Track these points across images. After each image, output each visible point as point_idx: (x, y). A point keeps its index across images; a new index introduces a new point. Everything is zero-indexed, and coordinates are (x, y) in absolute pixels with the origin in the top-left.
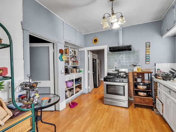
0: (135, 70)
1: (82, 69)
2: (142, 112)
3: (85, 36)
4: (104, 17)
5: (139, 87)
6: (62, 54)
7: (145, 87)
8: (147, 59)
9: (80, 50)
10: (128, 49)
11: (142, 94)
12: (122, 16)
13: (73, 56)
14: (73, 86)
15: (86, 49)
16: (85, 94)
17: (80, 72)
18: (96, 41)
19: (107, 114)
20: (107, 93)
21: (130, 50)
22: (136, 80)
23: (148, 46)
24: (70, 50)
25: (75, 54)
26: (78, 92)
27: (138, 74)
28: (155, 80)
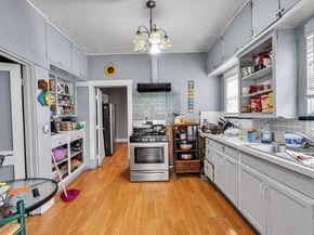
0: (177, 121)
1: (82, 123)
2: (187, 182)
3: (90, 58)
4: (138, 32)
5: (182, 146)
6: (45, 91)
7: (190, 146)
8: (190, 106)
9: (78, 84)
10: (166, 88)
11: (185, 156)
12: (166, 37)
13: (64, 97)
14: (66, 157)
15: (91, 84)
16: (90, 170)
17: (79, 127)
18: (111, 70)
19: (139, 198)
20: (137, 162)
21: (169, 90)
22: (178, 136)
23: (191, 86)
24: (58, 84)
25: (67, 91)
26: (76, 168)
27: (180, 127)
28: (202, 134)
